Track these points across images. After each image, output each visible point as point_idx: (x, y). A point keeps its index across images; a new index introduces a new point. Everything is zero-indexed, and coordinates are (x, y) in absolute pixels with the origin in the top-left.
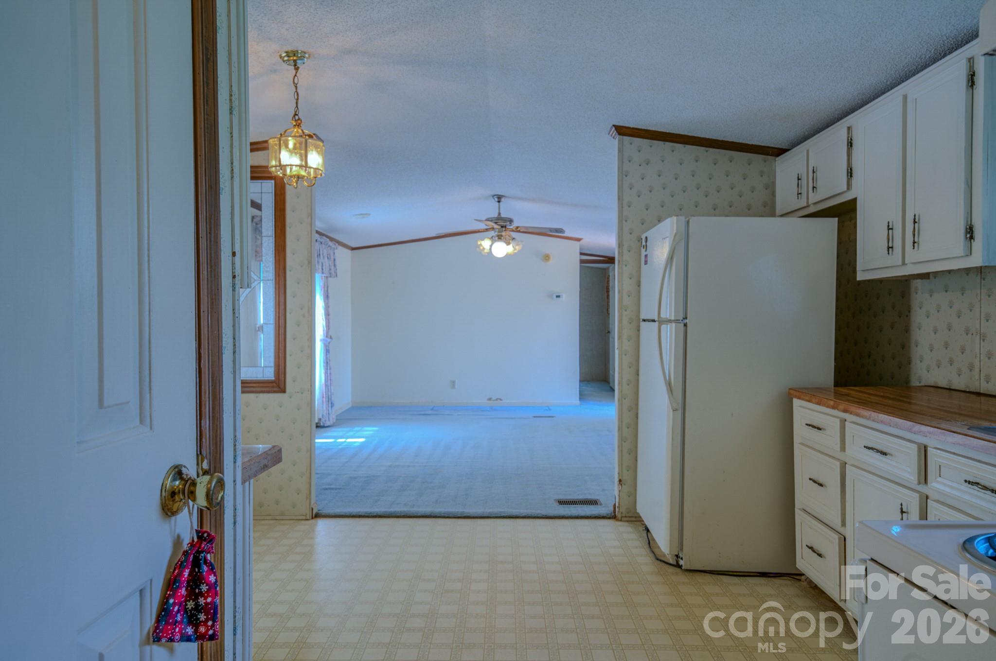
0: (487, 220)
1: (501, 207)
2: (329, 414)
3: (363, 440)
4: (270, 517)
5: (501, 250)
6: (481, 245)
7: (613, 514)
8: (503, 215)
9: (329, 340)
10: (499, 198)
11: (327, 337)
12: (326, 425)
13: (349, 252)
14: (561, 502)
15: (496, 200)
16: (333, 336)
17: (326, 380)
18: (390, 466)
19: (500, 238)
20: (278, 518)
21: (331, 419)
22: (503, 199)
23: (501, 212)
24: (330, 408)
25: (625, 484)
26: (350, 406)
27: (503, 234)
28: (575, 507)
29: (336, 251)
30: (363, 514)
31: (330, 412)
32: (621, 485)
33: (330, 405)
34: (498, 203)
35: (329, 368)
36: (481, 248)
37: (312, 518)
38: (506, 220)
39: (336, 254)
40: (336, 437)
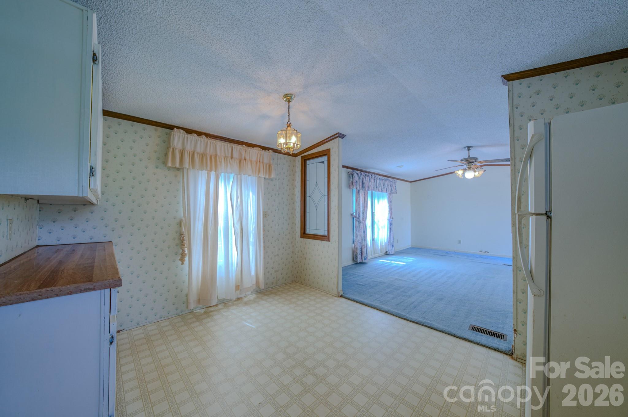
0: (462, 160)
1: (470, 152)
2: (391, 250)
3: (404, 263)
4: (325, 292)
5: (470, 175)
6: (457, 173)
7: (510, 352)
8: (471, 157)
9: (391, 220)
10: (469, 148)
11: (390, 218)
12: (390, 254)
13: (409, 184)
14: (475, 329)
15: (467, 149)
16: (394, 218)
17: (390, 236)
18: (396, 279)
19: (469, 168)
20: (328, 293)
21: (392, 252)
22: (471, 149)
23: (470, 155)
24: (392, 248)
25: (520, 334)
26: (410, 247)
27: (472, 166)
28: (482, 335)
29: (396, 183)
30: (358, 301)
31: (392, 249)
32: (517, 334)
33: (392, 246)
34: (468, 151)
35: (391, 231)
36: (457, 175)
37: (339, 297)
38: (472, 159)
39: (396, 184)
40: (391, 260)
